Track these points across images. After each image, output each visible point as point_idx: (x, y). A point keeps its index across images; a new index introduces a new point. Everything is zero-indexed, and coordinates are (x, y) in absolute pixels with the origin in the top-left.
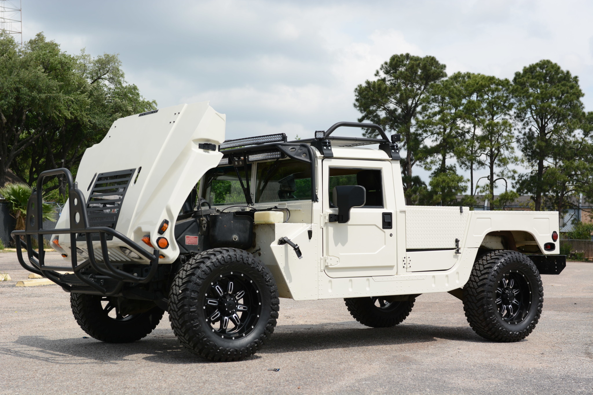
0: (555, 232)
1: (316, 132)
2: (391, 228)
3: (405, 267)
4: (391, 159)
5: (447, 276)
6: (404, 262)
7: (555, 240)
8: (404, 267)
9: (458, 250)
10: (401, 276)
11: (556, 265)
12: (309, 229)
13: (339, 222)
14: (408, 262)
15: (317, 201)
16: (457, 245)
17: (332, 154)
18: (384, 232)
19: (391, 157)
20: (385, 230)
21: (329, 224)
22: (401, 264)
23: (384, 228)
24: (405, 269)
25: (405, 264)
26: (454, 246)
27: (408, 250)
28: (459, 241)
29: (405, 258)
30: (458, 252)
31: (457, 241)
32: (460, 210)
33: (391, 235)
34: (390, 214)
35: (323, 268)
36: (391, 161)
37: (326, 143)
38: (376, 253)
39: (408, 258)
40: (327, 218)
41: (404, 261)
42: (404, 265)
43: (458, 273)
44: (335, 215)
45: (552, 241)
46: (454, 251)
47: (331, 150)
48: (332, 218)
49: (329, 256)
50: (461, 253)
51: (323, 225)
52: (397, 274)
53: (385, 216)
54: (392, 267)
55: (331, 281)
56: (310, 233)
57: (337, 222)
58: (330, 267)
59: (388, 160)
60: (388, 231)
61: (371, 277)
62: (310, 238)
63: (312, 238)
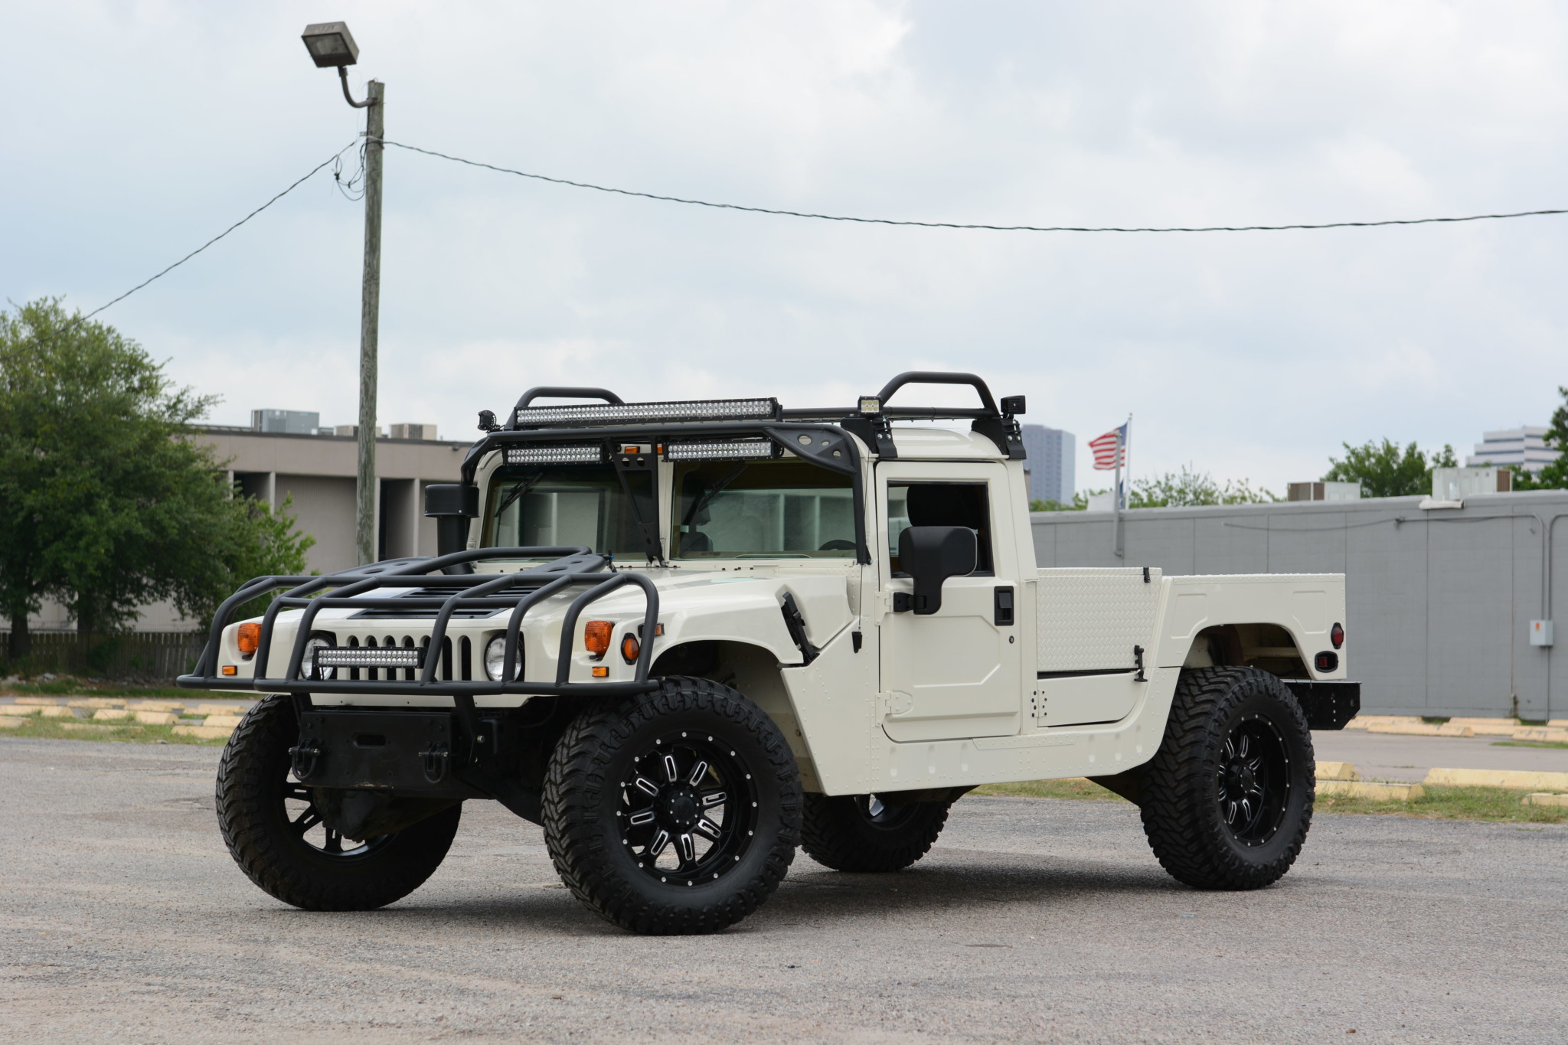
0: (1337, 625)
1: (861, 399)
2: (1011, 623)
3: (1036, 715)
4: (1007, 456)
5: (1118, 735)
6: (1033, 704)
7: (1337, 645)
8: (1033, 715)
9: (1141, 674)
10: (1029, 736)
11: (1334, 707)
12: (853, 627)
13: (916, 612)
14: (1043, 703)
15: (869, 563)
16: (1139, 662)
17: (895, 450)
18: (998, 632)
19: (1008, 453)
20: (1001, 628)
21: (892, 616)
22: (1028, 708)
23: (997, 623)
24: (1035, 719)
25: (1035, 708)
26: (1130, 663)
27: (1042, 675)
28: (1142, 651)
29: (1035, 693)
30: (1140, 678)
31: (1138, 651)
32: (1143, 577)
33: (1011, 640)
34: (1009, 590)
35: (881, 720)
36: (1006, 463)
37: (883, 424)
38: (982, 682)
39: (1041, 693)
40: (891, 602)
41: (1033, 701)
42: (1034, 711)
43: (1138, 728)
44: (907, 596)
45: (1330, 648)
46: (1133, 675)
47: (891, 440)
48: (899, 602)
49: (894, 691)
50: (1146, 681)
51: (880, 620)
52: (1020, 733)
53: (1000, 594)
54: (1012, 714)
55: (893, 750)
56: (857, 639)
57: (912, 611)
58: (894, 716)
59: (1000, 461)
60: (1006, 631)
61: (970, 741)
62: (856, 650)
63: (860, 650)
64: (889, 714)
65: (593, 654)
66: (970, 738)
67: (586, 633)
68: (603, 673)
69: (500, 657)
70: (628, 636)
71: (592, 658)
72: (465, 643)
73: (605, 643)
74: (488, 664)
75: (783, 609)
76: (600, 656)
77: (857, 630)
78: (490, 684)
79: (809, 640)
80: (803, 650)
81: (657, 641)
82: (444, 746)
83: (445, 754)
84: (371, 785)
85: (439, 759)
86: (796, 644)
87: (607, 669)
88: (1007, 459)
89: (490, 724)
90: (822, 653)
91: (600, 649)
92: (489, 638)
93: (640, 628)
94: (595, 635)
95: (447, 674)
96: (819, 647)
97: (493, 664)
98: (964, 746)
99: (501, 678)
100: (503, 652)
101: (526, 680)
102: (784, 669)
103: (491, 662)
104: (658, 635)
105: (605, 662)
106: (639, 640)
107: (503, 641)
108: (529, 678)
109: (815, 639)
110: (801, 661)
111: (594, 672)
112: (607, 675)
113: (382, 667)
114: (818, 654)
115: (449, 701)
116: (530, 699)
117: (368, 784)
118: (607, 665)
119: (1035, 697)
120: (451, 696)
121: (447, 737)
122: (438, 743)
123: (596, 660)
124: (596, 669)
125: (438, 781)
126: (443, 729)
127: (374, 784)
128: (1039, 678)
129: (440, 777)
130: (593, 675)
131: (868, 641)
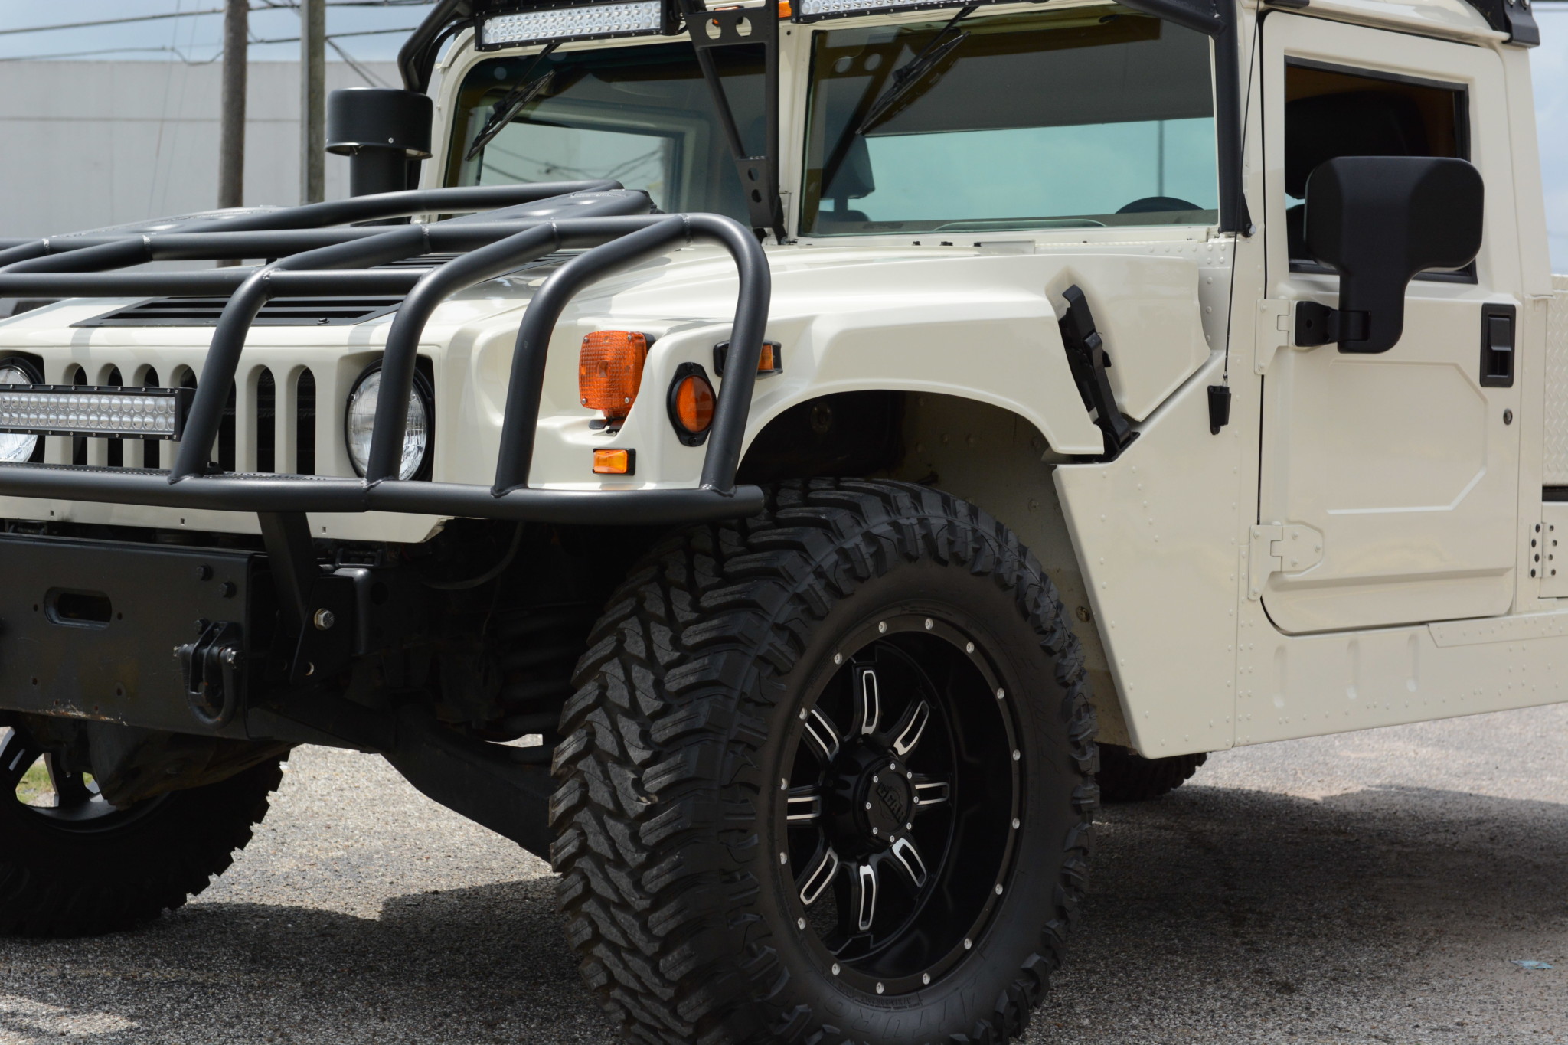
2: (1508, 383)
3: (1538, 574)
4: (1505, 36)
6: (1535, 552)
8: (1533, 573)
10: (1525, 617)
12: (1211, 376)
13: (1344, 348)
14: (1550, 549)
15: (1247, 235)
18: (1484, 400)
19: (1507, 26)
20: (1490, 393)
21: (1292, 354)
22: (1526, 563)
23: (1485, 382)
24: (1536, 582)
25: (1537, 558)
27: (1550, 494)
29: (1538, 528)
33: (1507, 418)
34: (1508, 315)
35: (1260, 587)
36: (1499, 46)
38: (1454, 505)
39: (1547, 531)
40: (1289, 323)
41: (1534, 543)
42: (1534, 565)
44: (1326, 310)
48: (1309, 324)
49: (1289, 522)
51: (1266, 361)
52: (1509, 613)
53: (1493, 322)
54: (1497, 573)
55: (1281, 650)
56: (1219, 403)
57: (1335, 345)
58: (1290, 577)
59: (1489, 44)
60: (1498, 397)
61: (1424, 627)
62: (1215, 428)
63: (1223, 428)
64: (1273, 574)
65: (600, 415)
66: (1422, 623)
67: (583, 363)
68: (621, 465)
70: (687, 372)
71: (596, 424)
72: (305, 382)
73: (629, 388)
74: (352, 435)
75: (1063, 324)
76: (615, 420)
77: (1219, 383)
79: (1117, 400)
80: (1103, 422)
81: (761, 388)
82: (229, 635)
83: (230, 653)
84: (82, 714)
85: (217, 663)
86: (1089, 409)
87: (631, 455)
88: (1504, 42)
90: (1144, 432)
91: (616, 403)
92: (357, 371)
93: (720, 354)
94: (605, 367)
95: (265, 456)
96: (1139, 417)
98: (1413, 638)
101: (436, 477)
102: (1061, 467)
103: (357, 432)
104: (764, 373)
105: (625, 435)
106: (715, 382)
108: (443, 475)
109: (1131, 401)
110: (1099, 449)
111: (598, 461)
112: (631, 470)
113: (98, 435)
114: (1136, 435)
115: (248, 523)
117: (74, 711)
118: (629, 446)
119: (1537, 537)
120: (255, 514)
121: (238, 611)
122: (216, 626)
123: (609, 432)
124: (602, 455)
125: (219, 719)
126: (231, 591)
127: (86, 712)
128: (1545, 499)
129: (223, 711)
130: (597, 470)
131: (1241, 408)
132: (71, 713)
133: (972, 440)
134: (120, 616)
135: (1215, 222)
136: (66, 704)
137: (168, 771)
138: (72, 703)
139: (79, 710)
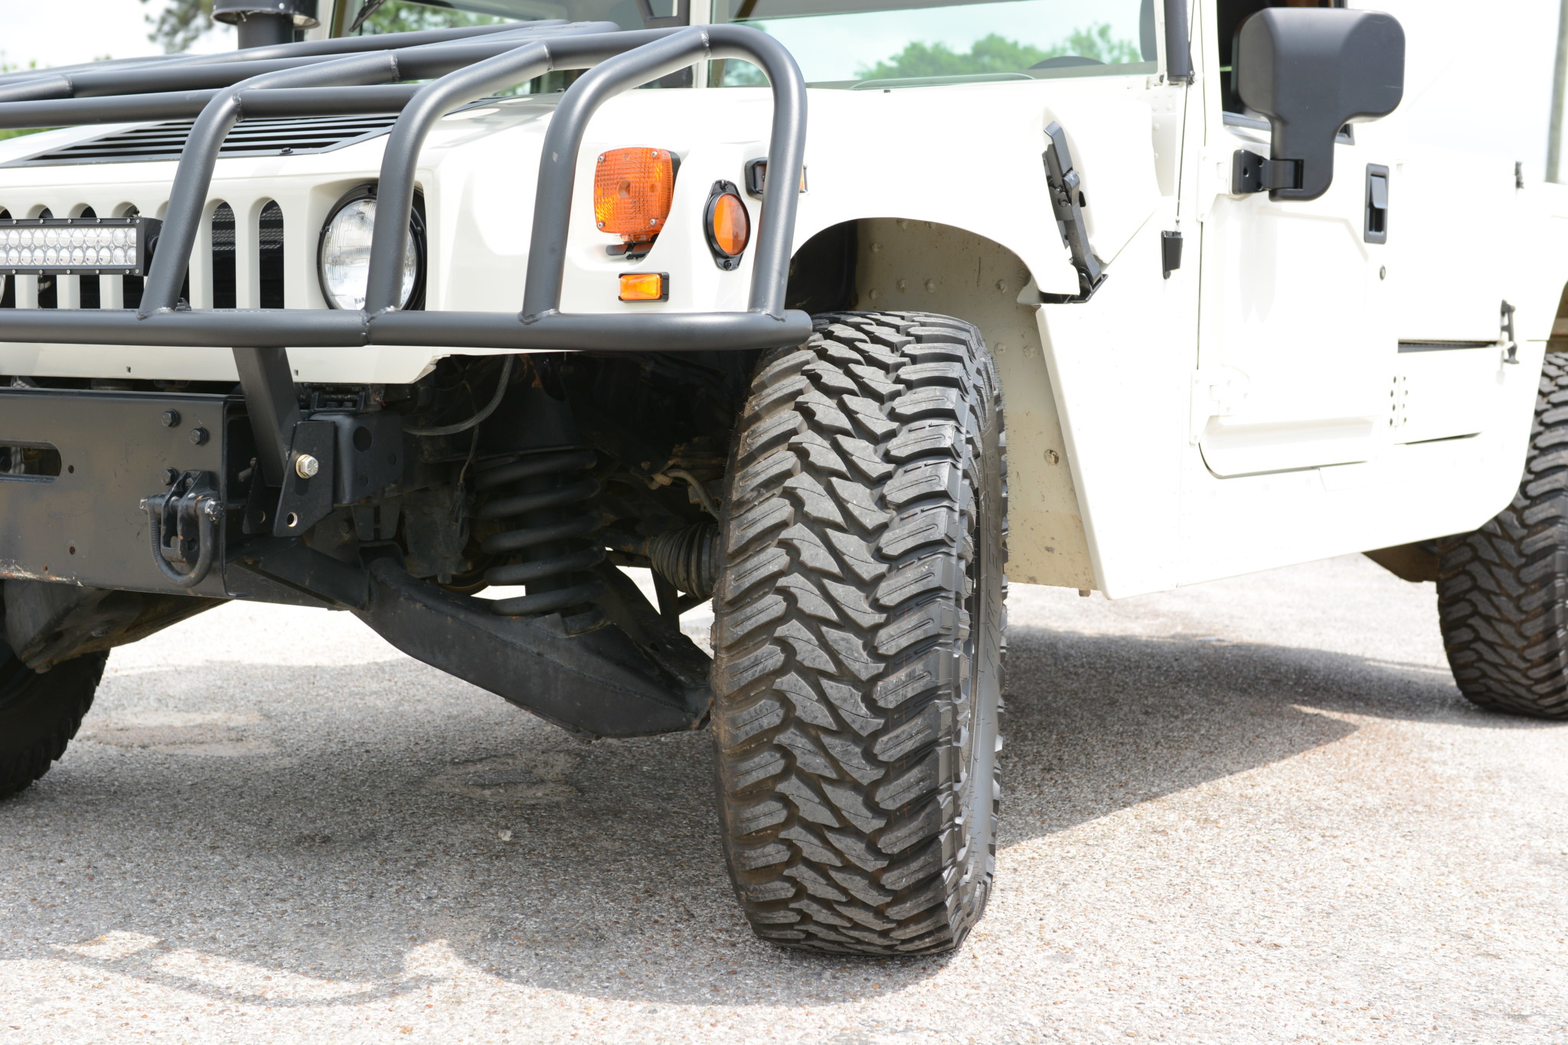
2: (1382, 241)
3: (1393, 422)
6: (1392, 402)
8: (1391, 421)
9: (1512, 351)
13: (1273, 196)
14: (1402, 398)
15: (1192, 84)
16: (1508, 328)
18: (1365, 256)
20: (1370, 248)
21: (1230, 201)
22: (1385, 409)
23: (1367, 239)
24: (1392, 430)
25: (1394, 408)
26: (1491, 330)
27: (1405, 345)
28: (1513, 310)
29: (1395, 381)
30: (1511, 358)
31: (1506, 310)
32: (1514, 178)
33: (1382, 273)
34: (1385, 174)
35: (1198, 431)
39: (1402, 380)
40: (1229, 171)
41: (1392, 393)
42: (1392, 415)
44: (1259, 160)
46: (1501, 351)
48: (1244, 173)
50: (1517, 362)
51: (1206, 209)
52: (1374, 457)
53: (1374, 178)
54: (1366, 420)
55: (1212, 493)
56: (1171, 250)
57: (1265, 193)
58: (1223, 422)
60: (1376, 253)
61: (1315, 471)
62: (1166, 275)
63: (1173, 272)
64: (1212, 418)
65: (617, 240)
66: (1313, 468)
67: (598, 184)
68: (653, 288)
69: (360, 251)
70: (722, 194)
71: (614, 251)
72: (270, 218)
73: (656, 210)
74: (327, 267)
75: (1046, 163)
76: (638, 246)
77: (1172, 228)
78: (330, 319)
79: (1089, 241)
80: (1078, 263)
82: (208, 481)
83: (210, 505)
84: (29, 575)
85: (193, 517)
87: (665, 279)
89: (336, 428)
90: (1110, 277)
91: (639, 225)
92: (331, 203)
93: (754, 170)
94: (628, 188)
95: (224, 292)
96: (1108, 260)
97: (339, 270)
98: (1311, 480)
99: (362, 304)
100: (366, 238)
101: (429, 306)
102: (1044, 306)
103: (336, 262)
105: (655, 260)
106: (750, 202)
107: (369, 210)
108: (441, 300)
109: (1100, 241)
110: (1077, 292)
111: (626, 287)
112: (664, 296)
114: (1105, 278)
116: (442, 363)
117: (19, 571)
118: (662, 270)
119: (1394, 387)
120: (228, 352)
121: (214, 458)
122: (188, 475)
123: (629, 258)
124: (632, 280)
125: (192, 575)
126: (204, 437)
127: (33, 572)
128: (1400, 351)
129: (198, 566)
130: (623, 296)
131: (1188, 253)
132: (15, 574)
133: (931, 285)
134: (71, 469)
135: (1154, 70)
136: (9, 565)
137: (93, 634)
138: (16, 563)
139: (26, 571)
